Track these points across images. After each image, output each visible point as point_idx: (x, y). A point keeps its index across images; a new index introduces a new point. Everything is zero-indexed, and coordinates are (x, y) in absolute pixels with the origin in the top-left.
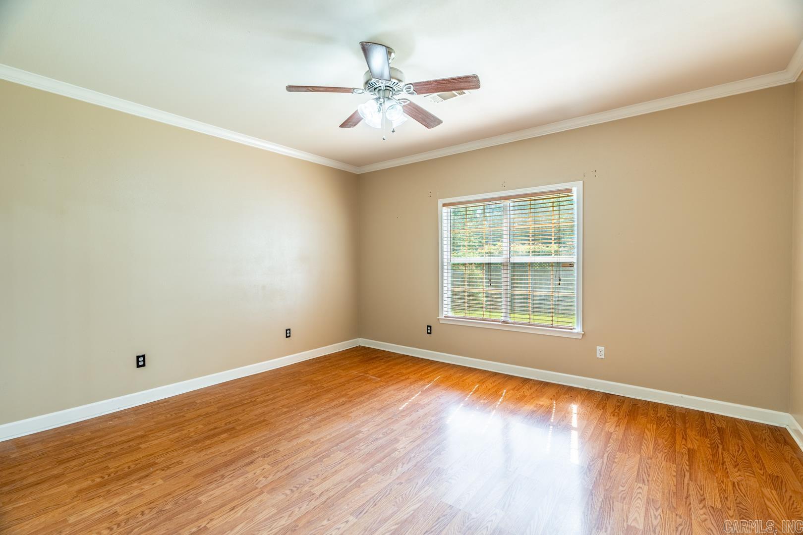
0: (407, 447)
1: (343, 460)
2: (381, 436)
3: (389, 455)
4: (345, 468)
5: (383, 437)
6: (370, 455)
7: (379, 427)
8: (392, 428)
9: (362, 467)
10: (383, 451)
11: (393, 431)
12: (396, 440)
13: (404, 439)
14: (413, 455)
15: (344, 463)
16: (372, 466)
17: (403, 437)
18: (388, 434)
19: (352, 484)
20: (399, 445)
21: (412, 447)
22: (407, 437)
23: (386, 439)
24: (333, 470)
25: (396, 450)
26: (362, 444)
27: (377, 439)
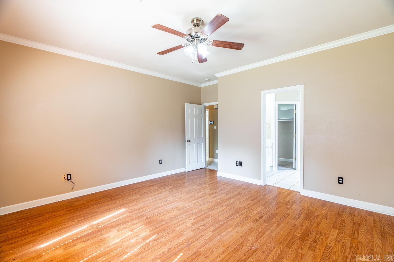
0: (188, 220)
1: (219, 216)
2: (201, 228)
3: (198, 217)
4: (217, 213)
5: (200, 226)
6: (207, 218)
7: (201, 234)
8: (193, 233)
9: (210, 213)
10: (200, 219)
11: (193, 231)
12: (193, 224)
13: (188, 225)
14: (187, 216)
15: (218, 215)
16: (205, 213)
17: (188, 226)
18: (197, 228)
19: (213, 208)
20: (192, 221)
21: (186, 220)
22: (186, 226)
23: (198, 226)
24: (221, 213)
25: (194, 219)
26: (211, 223)
27: (203, 226)
